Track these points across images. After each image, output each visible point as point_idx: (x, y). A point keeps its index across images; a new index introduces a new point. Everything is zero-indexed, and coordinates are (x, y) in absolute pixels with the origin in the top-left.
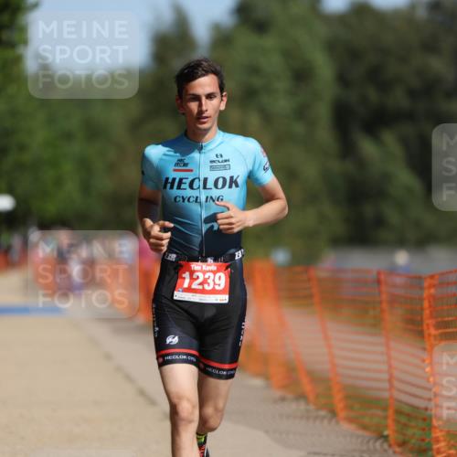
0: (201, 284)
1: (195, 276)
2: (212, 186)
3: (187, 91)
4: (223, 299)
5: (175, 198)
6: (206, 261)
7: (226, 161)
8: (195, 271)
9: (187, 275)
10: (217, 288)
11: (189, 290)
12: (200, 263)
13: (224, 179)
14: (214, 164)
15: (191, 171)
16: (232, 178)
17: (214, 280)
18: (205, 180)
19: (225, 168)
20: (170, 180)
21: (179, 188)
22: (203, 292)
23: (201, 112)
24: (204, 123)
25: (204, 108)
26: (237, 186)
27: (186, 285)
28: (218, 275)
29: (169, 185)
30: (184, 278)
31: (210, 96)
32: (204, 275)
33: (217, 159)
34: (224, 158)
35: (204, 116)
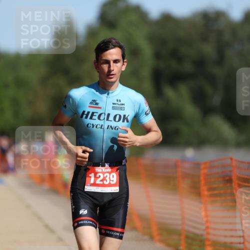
0: (102, 181)
1: (98, 176)
3: (101, 57)
4: (116, 189)
5: (88, 124)
6: (104, 166)
7: (122, 104)
8: (97, 173)
9: (92, 175)
10: (112, 182)
11: (94, 185)
12: (100, 167)
15: (100, 108)
16: (124, 116)
17: (109, 178)
18: (109, 115)
19: (121, 109)
20: (86, 113)
21: (91, 118)
22: (104, 185)
23: (110, 71)
24: (112, 78)
25: (112, 68)
26: (128, 121)
27: (92, 181)
28: (112, 174)
29: (84, 116)
30: (91, 177)
31: (116, 61)
32: (104, 175)
33: (117, 103)
34: (122, 102)
35: (111, 73)
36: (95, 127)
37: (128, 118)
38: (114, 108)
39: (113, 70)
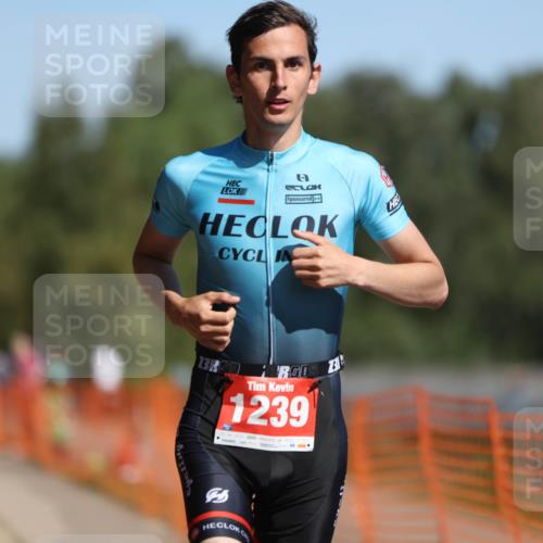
0: (266, 416)
1: (253, 403)
2: (289, 233)
3: (250, 53)
4: (306, 443)
5: (222, 250)
7: (314, 187)
8: (254, 393)
9: (239, 399)
10: (294, 423)
11: (243, 426)
12: (263, 378)
13: (311, 221)
14: (293, 192)
15: (251, 202)
16: (324, 218)
17: (288, 410)
18: (277, 220)
19: (312, 200)
20: (212, 219)
22: (269, 431)
23: (275, 89)
24: (281, 112)
25: (281, 83)
26: (333, 234)
27: (237, 418)
28: (296, 400)
29: (209, 227)
30: (234, 404)
31: (292, 62)
32: (271, 401)
33: (299, 183)
34: (312, 182)
35: (279, 97)
36: (241, 256)
37: (335, 223)
38: (289, 200)
39: (285, 88)
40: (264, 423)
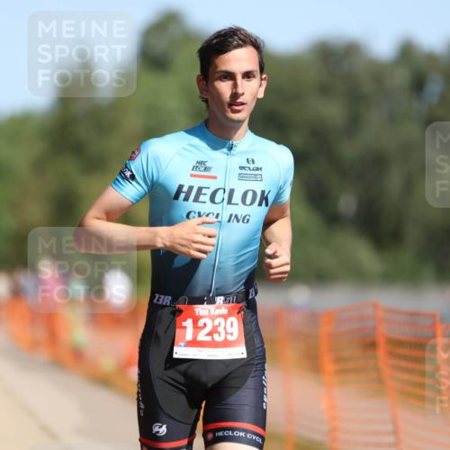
0: (210, 334)
2: (239, 201)
4: (239, 352)
7: (258, 169)
8: (200, 318)
9: (189, 323)
10: (230, 338)
11: (194, 343)
12: (205, 306)
13: (255, 193)
14: (243, 171)
15: (215, 178)
16: (263, 192)
17: (225, 328)
18: (232, 192)
19: (256, 179)
20: (185, 189)
21: (196, 200)
22: (214, 344)
23: (235, 96)
24: (239, 111)
25: (240, 90)
26: (267, 205)
27: (189, 337)
29: (182, 196)
30: (185, 328)
31: (248, 75)
32: (213, 321)
33: (248, 165)
35: (239, 101)
37: (269, 196)
38: (241, 177)
39: (243, 94)
40: (209, 339)
